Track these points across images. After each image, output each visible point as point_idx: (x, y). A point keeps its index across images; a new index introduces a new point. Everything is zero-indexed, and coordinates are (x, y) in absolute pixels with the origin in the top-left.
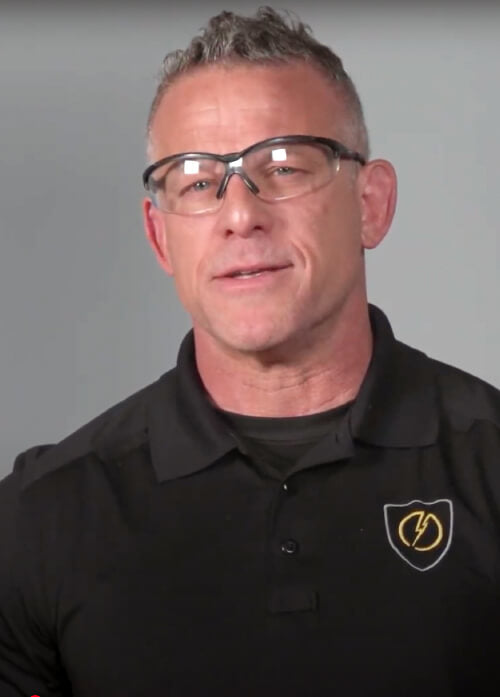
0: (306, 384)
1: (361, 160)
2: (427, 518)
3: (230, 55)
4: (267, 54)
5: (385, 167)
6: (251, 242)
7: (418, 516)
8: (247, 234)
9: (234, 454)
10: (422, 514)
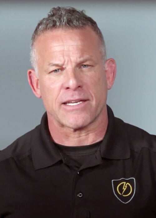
0: (87, 136)
2: (127, 184)
5: (113, 61)
7: (123, 184)
10: (125, 183)
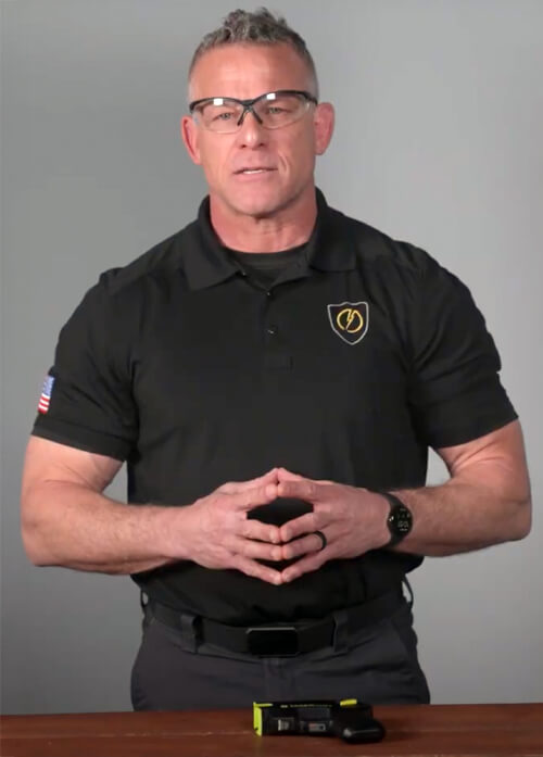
1: (314, 101)
2: (353, 313)
3: (247, 39)
4: (267, 39)
5: (329, 107)
6: (257, 153)
7: (348, 312)
8: (255, 149)
9: (238, 274)
10: (350, 310)
